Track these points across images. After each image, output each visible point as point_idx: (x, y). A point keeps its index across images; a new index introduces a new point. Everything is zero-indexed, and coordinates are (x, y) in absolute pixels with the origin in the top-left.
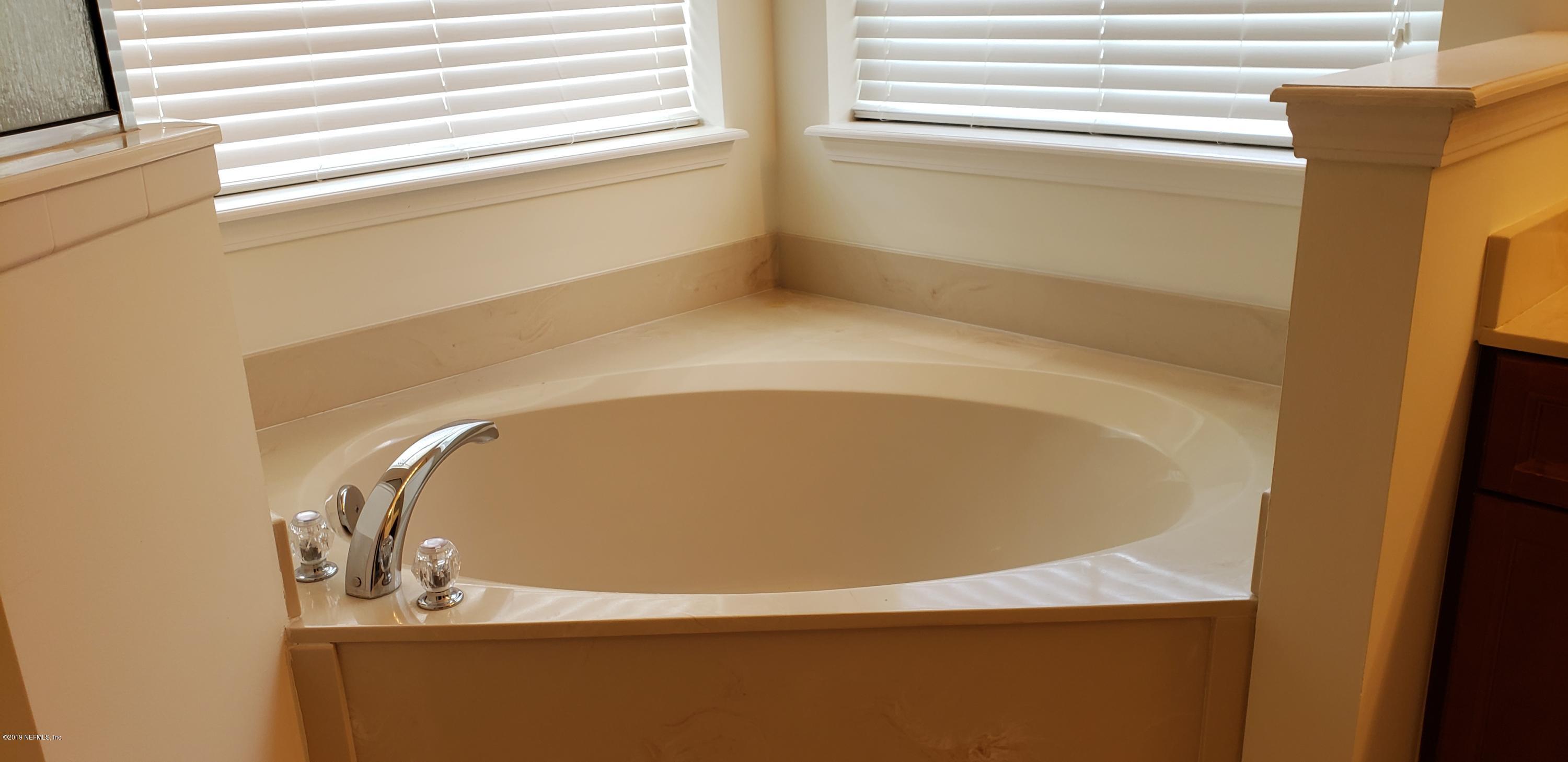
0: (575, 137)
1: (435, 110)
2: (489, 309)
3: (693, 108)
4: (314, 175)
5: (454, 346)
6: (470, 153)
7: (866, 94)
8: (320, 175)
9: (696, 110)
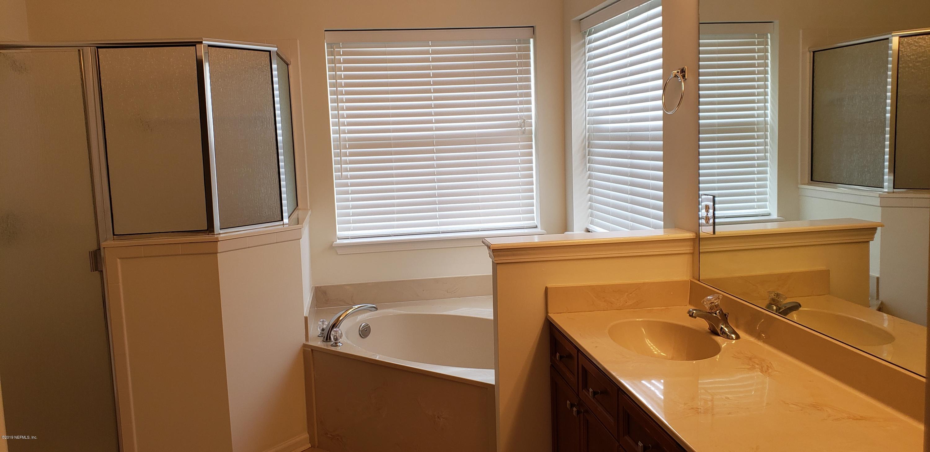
0: (481, 229)
1: (435, 218)
2: (436, 281)
3: (535, 221)
4: (390, 234)
5: (423, 291)
6: (441, 231)
7: (592, 223)
8: (392, 234)
9: (536, 222)
